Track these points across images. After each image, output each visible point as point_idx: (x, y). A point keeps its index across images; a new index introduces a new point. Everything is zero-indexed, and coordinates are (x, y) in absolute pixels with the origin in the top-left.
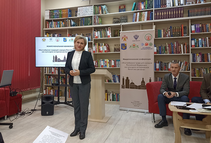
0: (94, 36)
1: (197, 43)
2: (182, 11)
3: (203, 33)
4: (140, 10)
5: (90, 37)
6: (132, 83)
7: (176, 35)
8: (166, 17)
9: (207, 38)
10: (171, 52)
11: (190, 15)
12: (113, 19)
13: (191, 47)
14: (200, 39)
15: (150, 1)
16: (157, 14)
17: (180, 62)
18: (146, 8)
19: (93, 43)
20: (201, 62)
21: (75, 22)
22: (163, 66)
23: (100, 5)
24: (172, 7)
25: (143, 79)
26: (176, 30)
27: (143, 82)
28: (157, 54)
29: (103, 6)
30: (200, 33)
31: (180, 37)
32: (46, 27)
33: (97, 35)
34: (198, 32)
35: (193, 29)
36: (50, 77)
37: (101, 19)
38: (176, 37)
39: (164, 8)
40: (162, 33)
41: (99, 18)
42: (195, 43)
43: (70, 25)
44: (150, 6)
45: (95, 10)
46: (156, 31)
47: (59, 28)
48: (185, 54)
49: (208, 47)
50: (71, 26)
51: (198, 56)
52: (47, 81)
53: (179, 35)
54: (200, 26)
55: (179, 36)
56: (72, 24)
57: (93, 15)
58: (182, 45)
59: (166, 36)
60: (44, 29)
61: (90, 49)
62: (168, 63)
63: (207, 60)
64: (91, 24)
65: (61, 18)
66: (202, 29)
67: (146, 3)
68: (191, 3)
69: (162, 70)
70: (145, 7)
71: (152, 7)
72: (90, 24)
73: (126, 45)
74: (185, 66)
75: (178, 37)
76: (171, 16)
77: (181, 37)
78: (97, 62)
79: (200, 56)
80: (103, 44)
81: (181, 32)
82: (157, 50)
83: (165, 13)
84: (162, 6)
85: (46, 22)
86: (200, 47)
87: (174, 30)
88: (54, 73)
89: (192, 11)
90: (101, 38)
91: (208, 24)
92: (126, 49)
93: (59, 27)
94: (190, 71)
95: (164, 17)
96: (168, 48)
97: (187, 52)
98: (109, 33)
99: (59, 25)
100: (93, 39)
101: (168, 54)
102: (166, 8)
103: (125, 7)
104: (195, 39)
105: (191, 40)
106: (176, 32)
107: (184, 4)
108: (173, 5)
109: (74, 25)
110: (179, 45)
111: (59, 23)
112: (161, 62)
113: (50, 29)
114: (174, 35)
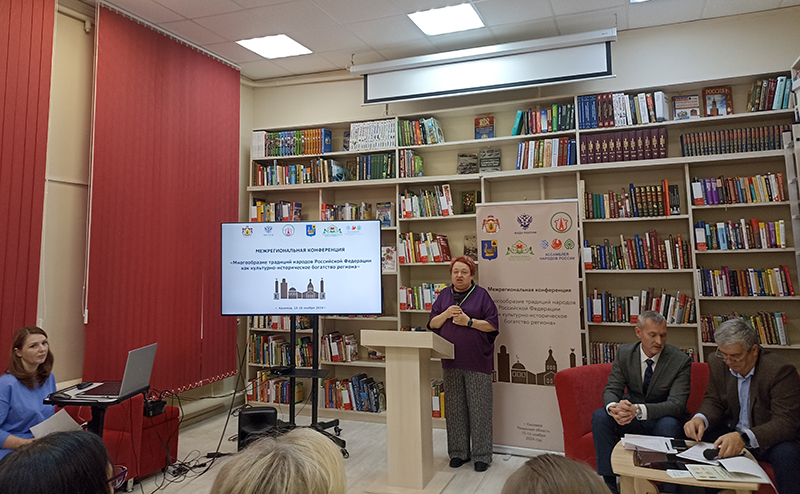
0: (400, 212)
1: (711, 236)
2: (662, 140)
3: (729, 206)
4: (537, 135)
5: (389, 213)
6: (519, 366)
7: (648, 212)
8: (616, 155)
9: (742, 221)
10: (635, 262)
11: (686, 152)
12: (458, 160)
13: (696, 249)
14: (721, 226)
15: (564, 108)
16: (587, 147)
17: (664, 296)
18: (555, 129)
19: (398, 233)
20: (727, 295)
21: (342, 167)
22: (615, 308)
23: (417, 118)
24: (633, 126)
25: (550, 351)
26: (646, 196)
27: (551, 361)
28: (595, 271)
29: (425, 121)
30: (721, 206)
31: (660, 218)
32: (255, 183)
33: (409, 209)
34: (713, 204)
35: (698, 193)
36: (267, 341)
37: (422, 159)
38: (649, 218)
39: (609, 129)
40: (606, 203)
41: (415, 154)
42: (707, 237)
43: (327, 177)
44: (565, 122)
45: (402, 132)
46: (587, 200)
47: (294, 186)
48: (680, 270)
49: (747, 249)
50: (331, 178)
51: (717, 279)
52: (257, 351)
53: (658, 212)
54: (719, 183)
55: (659, 215)
56: (334, 174)
57: (397, 148)
58: (667, 242)
59: (619, 213)
60: (249, 189)
61: (388, 251)
62: (628, 298)
63: (745, 290)
64: (391, 175)
65: (300, 156)
66: (723, 195)
67: (555, 114)
68: (689, 111)
69: (611, 321)
70: (550, 124)
71: (572, 126)
72: (387, 175)
73: (494, 244)
74: (683, 307)
75: (654, 218)
76: (630, 154)
77: (664, 217)
78: (410, 292)
79: (724, 277)
80: (430, 236)
81: (662, 202)
82: (593, 256)
83: (612, 144)
84: (601, 124)
85: (254, 167)
86: (724, 249)
87: (641, 196)
88: (279, 326)
89: (693, 140)
90: (421, 216)
91: (741, 179)
92: (495, 256)
93: (293, 181)
94: (698, 325)
95: (608, 156)
96: (625, 250)
97: (684, 263)
98: (445, 202)
99: (293, 176)
100: (398, 219)
101: (628, 270)
102: (614, 128)
103: (491, 122)
104: (707, 226)
105: (695, 227)
106: (647, 203)
107: (667, 117)
108: (635, 122)
109: (339, 178)
110: (657, 241)
111: (293, 169)
112: (608, 295)
113: (266, 187)
114: (643, 212)
